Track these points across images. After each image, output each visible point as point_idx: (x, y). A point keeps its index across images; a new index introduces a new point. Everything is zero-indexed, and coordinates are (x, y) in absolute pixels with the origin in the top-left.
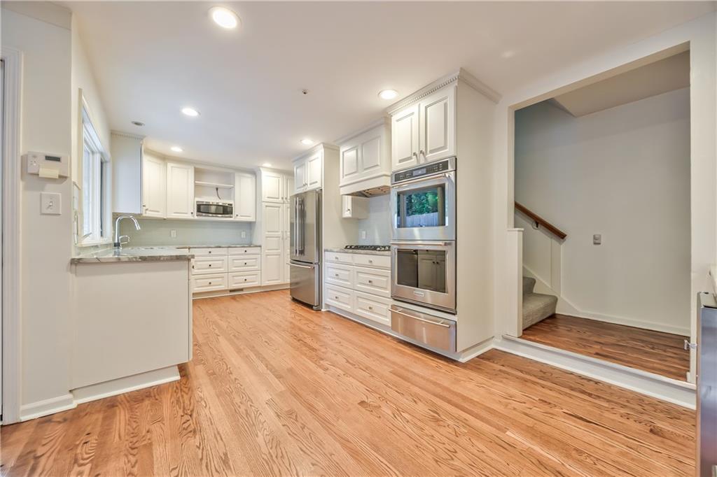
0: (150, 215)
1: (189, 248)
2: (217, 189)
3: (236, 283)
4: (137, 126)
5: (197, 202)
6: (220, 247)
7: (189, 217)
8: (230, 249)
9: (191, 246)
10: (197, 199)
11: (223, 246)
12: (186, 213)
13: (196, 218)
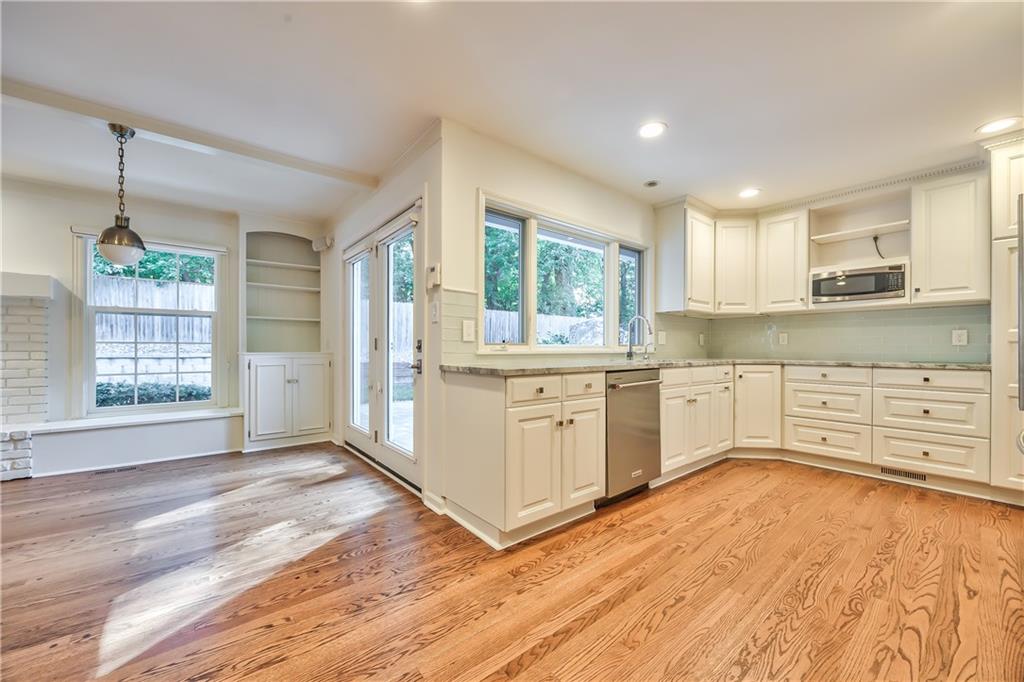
0: (726, 312)
1: (783, 365)
2: (876, 239)
3: (893, 455)
4: (652, 188)
5: (814, 275)
6: (849, 366)
7: (798, 306)
8: (875, 370)
9: (786, 362)
10: (814, 271)
11: (859, 363)
12: (793, 301)
13: (812, 307)
